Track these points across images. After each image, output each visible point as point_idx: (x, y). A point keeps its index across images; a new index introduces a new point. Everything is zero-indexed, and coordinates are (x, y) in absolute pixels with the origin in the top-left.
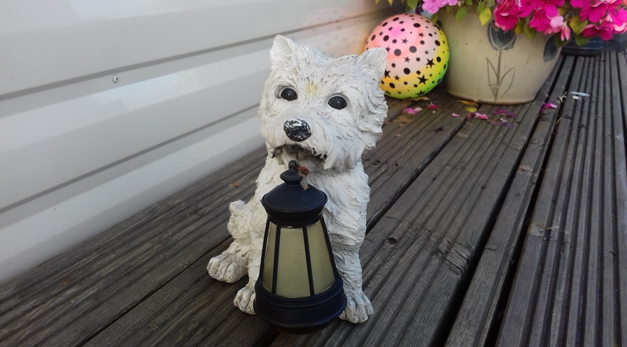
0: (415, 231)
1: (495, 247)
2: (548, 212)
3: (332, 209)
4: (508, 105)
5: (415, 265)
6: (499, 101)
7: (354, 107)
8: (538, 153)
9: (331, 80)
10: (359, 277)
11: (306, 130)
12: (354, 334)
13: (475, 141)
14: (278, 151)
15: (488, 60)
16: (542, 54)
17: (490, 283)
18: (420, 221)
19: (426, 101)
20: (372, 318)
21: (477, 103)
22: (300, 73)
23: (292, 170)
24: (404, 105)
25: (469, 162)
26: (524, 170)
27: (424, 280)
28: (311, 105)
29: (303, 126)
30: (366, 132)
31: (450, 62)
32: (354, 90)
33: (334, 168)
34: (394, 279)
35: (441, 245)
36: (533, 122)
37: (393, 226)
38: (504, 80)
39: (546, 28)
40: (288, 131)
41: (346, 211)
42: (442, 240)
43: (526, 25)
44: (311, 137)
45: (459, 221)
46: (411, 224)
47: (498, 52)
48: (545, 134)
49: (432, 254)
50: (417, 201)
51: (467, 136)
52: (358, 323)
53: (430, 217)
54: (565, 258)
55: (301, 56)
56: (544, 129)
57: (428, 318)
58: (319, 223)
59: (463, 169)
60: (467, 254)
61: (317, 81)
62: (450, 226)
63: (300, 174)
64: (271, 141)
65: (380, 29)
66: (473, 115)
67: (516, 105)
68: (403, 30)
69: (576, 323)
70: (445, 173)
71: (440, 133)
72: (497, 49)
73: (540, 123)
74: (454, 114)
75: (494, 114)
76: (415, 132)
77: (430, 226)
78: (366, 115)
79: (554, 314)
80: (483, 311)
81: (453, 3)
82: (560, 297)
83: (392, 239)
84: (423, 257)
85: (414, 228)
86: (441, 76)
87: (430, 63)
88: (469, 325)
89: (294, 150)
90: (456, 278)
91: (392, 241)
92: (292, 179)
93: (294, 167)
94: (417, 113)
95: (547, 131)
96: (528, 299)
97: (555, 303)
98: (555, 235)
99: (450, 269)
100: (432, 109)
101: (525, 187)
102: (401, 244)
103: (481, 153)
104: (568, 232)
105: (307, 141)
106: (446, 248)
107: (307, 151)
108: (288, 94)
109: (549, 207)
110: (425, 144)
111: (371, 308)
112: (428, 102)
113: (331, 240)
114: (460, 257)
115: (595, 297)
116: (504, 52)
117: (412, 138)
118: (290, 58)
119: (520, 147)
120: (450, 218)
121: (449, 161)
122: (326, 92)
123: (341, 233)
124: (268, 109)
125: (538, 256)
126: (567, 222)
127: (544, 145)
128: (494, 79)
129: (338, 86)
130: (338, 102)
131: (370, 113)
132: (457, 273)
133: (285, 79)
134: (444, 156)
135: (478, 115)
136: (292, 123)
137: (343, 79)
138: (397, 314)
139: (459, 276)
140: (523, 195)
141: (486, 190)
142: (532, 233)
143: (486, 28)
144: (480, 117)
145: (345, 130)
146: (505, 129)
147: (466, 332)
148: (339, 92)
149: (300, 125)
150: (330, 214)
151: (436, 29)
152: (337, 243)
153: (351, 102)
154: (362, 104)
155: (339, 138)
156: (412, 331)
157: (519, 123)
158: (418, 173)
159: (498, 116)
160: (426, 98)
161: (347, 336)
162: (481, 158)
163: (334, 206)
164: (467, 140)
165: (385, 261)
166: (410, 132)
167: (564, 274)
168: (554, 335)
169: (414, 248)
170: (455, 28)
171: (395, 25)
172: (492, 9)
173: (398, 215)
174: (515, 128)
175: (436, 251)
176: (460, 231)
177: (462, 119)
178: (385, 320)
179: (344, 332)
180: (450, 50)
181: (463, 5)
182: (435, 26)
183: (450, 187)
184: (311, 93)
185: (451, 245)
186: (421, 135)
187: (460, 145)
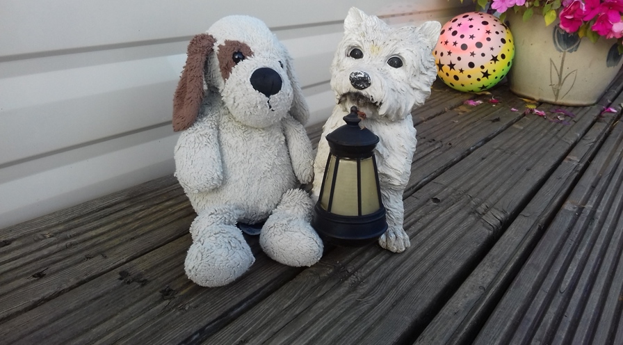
0: (457, 195)
1: (528, 215)
2: (585, 193)
3: (383, 151)
4: (568, 106)
5: (453, 219)
6: (560, 101)
7: (409, 66)
8: (588, 148)
9: (391, 44)
10: (401, 216)
11: (367, 81)
12: (392, 260)
13: (528, 133)
14: (343, 99)
15: (551, 61)
16: (606, 59)
17: (518, 239)
18: (463, 189)
19: (488, 95)
20: (409, 250)
21: (538, 102)
22: (368, 37)
23: (353, 114)
24: (466, 97)
25: (519, 149)
26: (570, 160)
27: (459, 231)
28: (374, 62)
29: (365, 77)
30: (417, 89)
31: (514, 60)
32: (409, 52)
33: (386, 116)
34: (432, 227)
35: (479, 208)
36: (589, 122)
37: (438, 189)
38: (565, 82)
39: (608, 33)
40: (352, 80)
41: (395, 156)
42: (481, 205)
43: (590, 28)
44: (371, 86)
45: (500, 192)
46: (455, 190)
47: (562, 53)
48: (599, 133)
49: (470, 213)
50: (464, 173)
51: (522, 128)
52: (396, 253)
53: (473, 186)
54: (591, 229)
55: (369, 24)
56: (600, 129)
57: (457, 257)
58: (370, 159)
59: (512, 153)
60: (501, 216)
61: (380, 43)
62: (490, 195)
63: (359, 117)
64: (338, 89)
65: (450, 24)
66: (532, 111)
67: (576, 107)
68: (471, 26)
69: (588, 275)
70: (495, 155)
71: (496, 123)
72: (561, 51)
73: (597, 123)
74: (513, 109)
75: (553, 113)
76: (472, 120)
77: (471, 193)
78: (418, 75)
79: (570, 267)
80: (506, 258)
81: (521, 3)
82: (579, 256)
83: (436, 199)
84: (461, 215)
85: (458, 193)
86: (505, 73)
87: (495, 59)
88: (491, 266)
89: (357, 97)
90: (487, 233)
91: (436, 200)
92: (352, 121)
93: (355, 111)
94: (477, 105)
95: (601, 130)
96: (549, 254)
97: (573, 260)
98: (587, 211)
99: (484, 226)
100: (493, 103)
101: (569, 173)
102: (443, 203)
103: (533, 142)
104: (600, 211)
105: (367, 90)
106: (483, 211)
107: (366, 98)
108: (356, 53)
109: (587, 190)
110: (479, 130)
111: (408, 243)
112: (490, 97)
113: (380, 179)
114: (495, 218)
115: (611, 260)
116: (568, 54)
117: (468, 125)
118: (360, 25)
119: (572, 141)
120: (492, 189)
121: (501, 146)
122: (386, 52)
123: (388, 173)
124: (338, 65)
125: (567, 225)
126: (601, 204)
127: (595, 142)
128: (556, 80)
129: (396, 48)
130: (396, 62)
131: (422, 73)
132: (489, 229)
133: (355, 40)
134: (496, 142)
135: (536, 111)
136: (356, 74)
137: (401, 43)
138: (430, 250)
139: (491, 232)
140: (564, 180)
141: (531, 172)
142: (565, 208)
143: (552, 30)
144: (537, 114)
145: (399, 86)
146: (561, 125)
147: (489, 270)
148: (397, 53)
149: (363, 76)
150: (381, 156)
151: (503, 28)
152: (385, 182)
153: (406, 62)
154: (415, 65)
155: (393, 90)
156: (441, 263)
157: (576, 122)
158: (469, 152)
159: (556, 114)
160: (488, 93)
161: (386, 261)
162: (532, 146)
163: (385, 149)
164: (521, 131)
165: (426, 214)
166: (467, 120)
167: (587, 240)
168: (567, 282)
169: (454, 208)
170: (521, 28)
171: (465, 21)
172: (557, 11)
173: (444, 182)
174: (570, 126)
175: (474, 212)
176: (499, 199)
177: (521, 114)
178: (420, 253)
179: (384, 257)
180: (515, 49)
181: (530, 7)
182: (503, 25)
183: (497, 165)
184: (375, 53)
185: (488, 209)
186: (478, 123)
187: (513, 134)
